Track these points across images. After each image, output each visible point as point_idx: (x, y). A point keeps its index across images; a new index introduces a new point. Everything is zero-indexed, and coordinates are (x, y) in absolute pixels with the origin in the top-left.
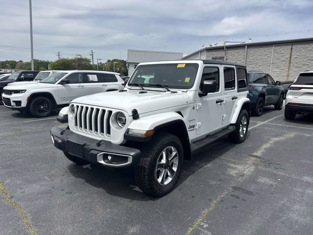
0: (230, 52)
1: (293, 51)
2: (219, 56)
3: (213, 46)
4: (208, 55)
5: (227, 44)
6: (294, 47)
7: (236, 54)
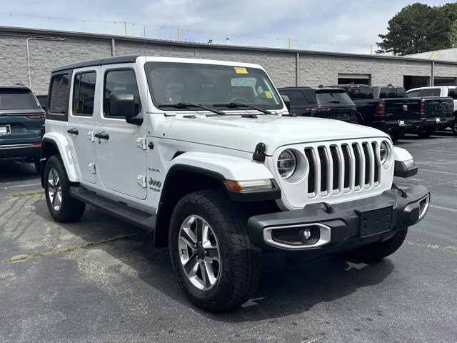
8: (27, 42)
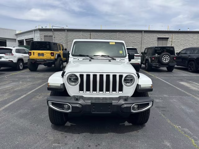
0: (56, 33)
1: (91, 35)
2: (49, 35)
3: (44, 28)
4: (41, 34)
5: (54, 28)
6: (91, 33)
7: (61, 35)
8: (118, 33)
